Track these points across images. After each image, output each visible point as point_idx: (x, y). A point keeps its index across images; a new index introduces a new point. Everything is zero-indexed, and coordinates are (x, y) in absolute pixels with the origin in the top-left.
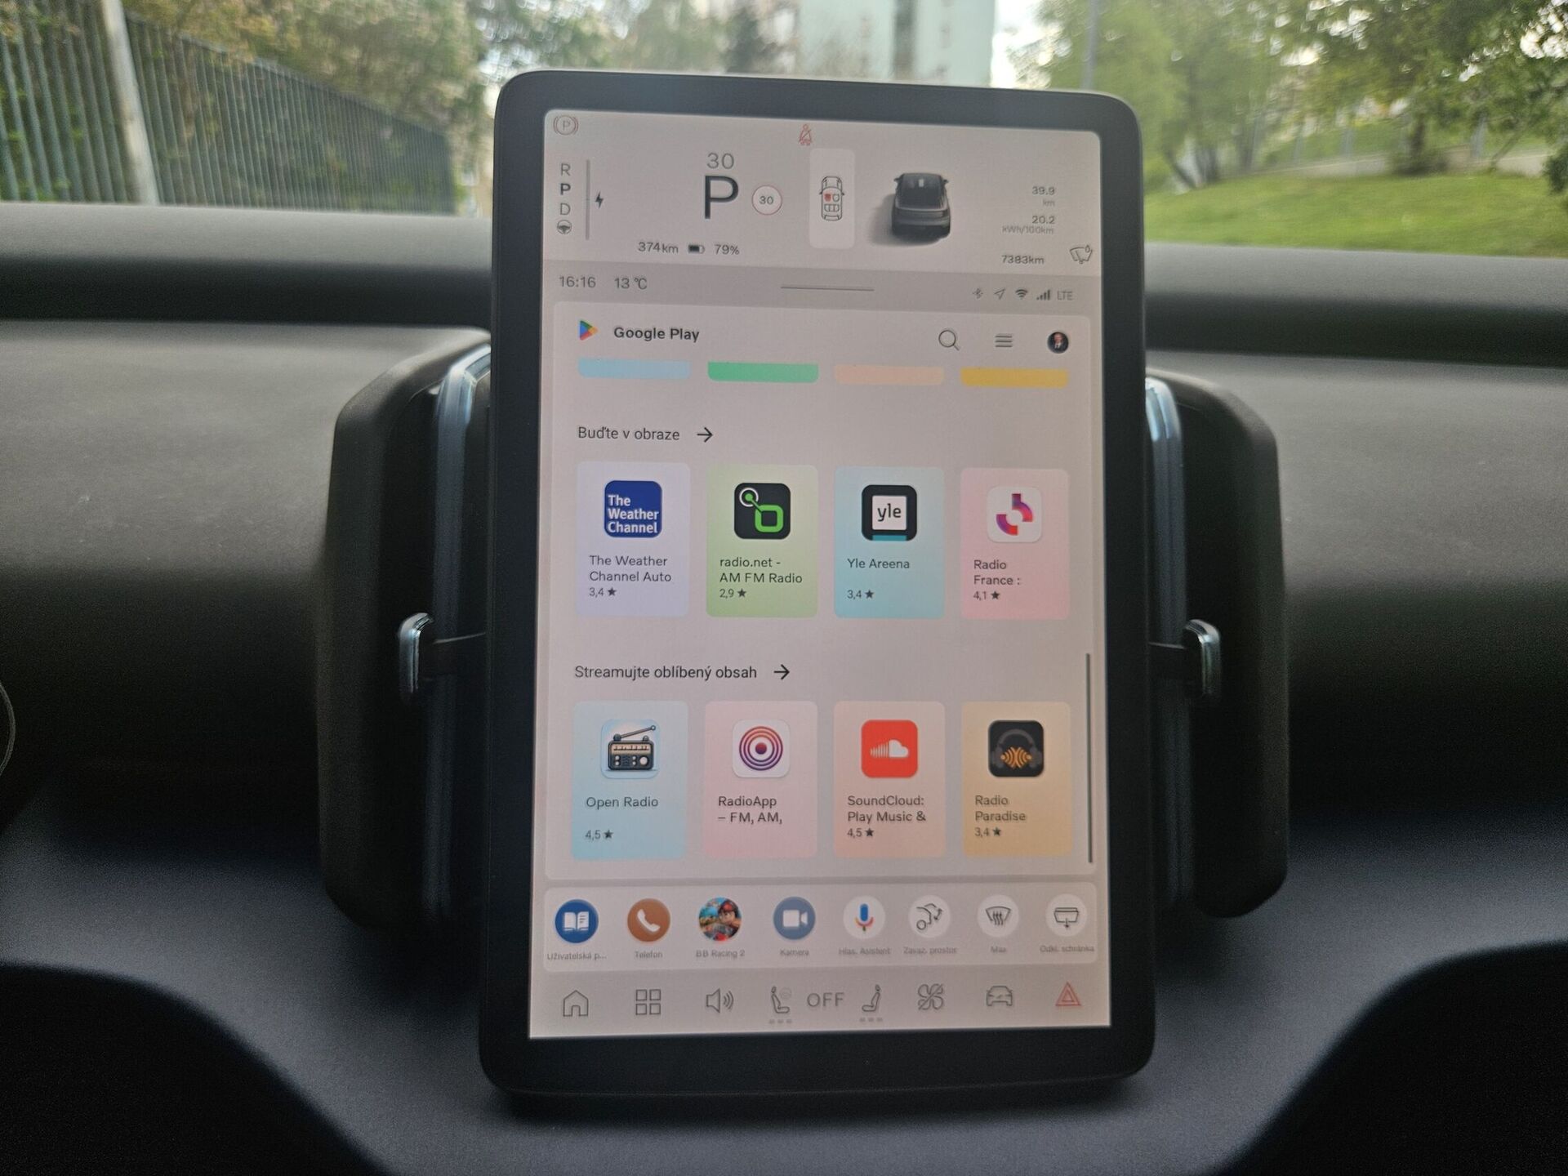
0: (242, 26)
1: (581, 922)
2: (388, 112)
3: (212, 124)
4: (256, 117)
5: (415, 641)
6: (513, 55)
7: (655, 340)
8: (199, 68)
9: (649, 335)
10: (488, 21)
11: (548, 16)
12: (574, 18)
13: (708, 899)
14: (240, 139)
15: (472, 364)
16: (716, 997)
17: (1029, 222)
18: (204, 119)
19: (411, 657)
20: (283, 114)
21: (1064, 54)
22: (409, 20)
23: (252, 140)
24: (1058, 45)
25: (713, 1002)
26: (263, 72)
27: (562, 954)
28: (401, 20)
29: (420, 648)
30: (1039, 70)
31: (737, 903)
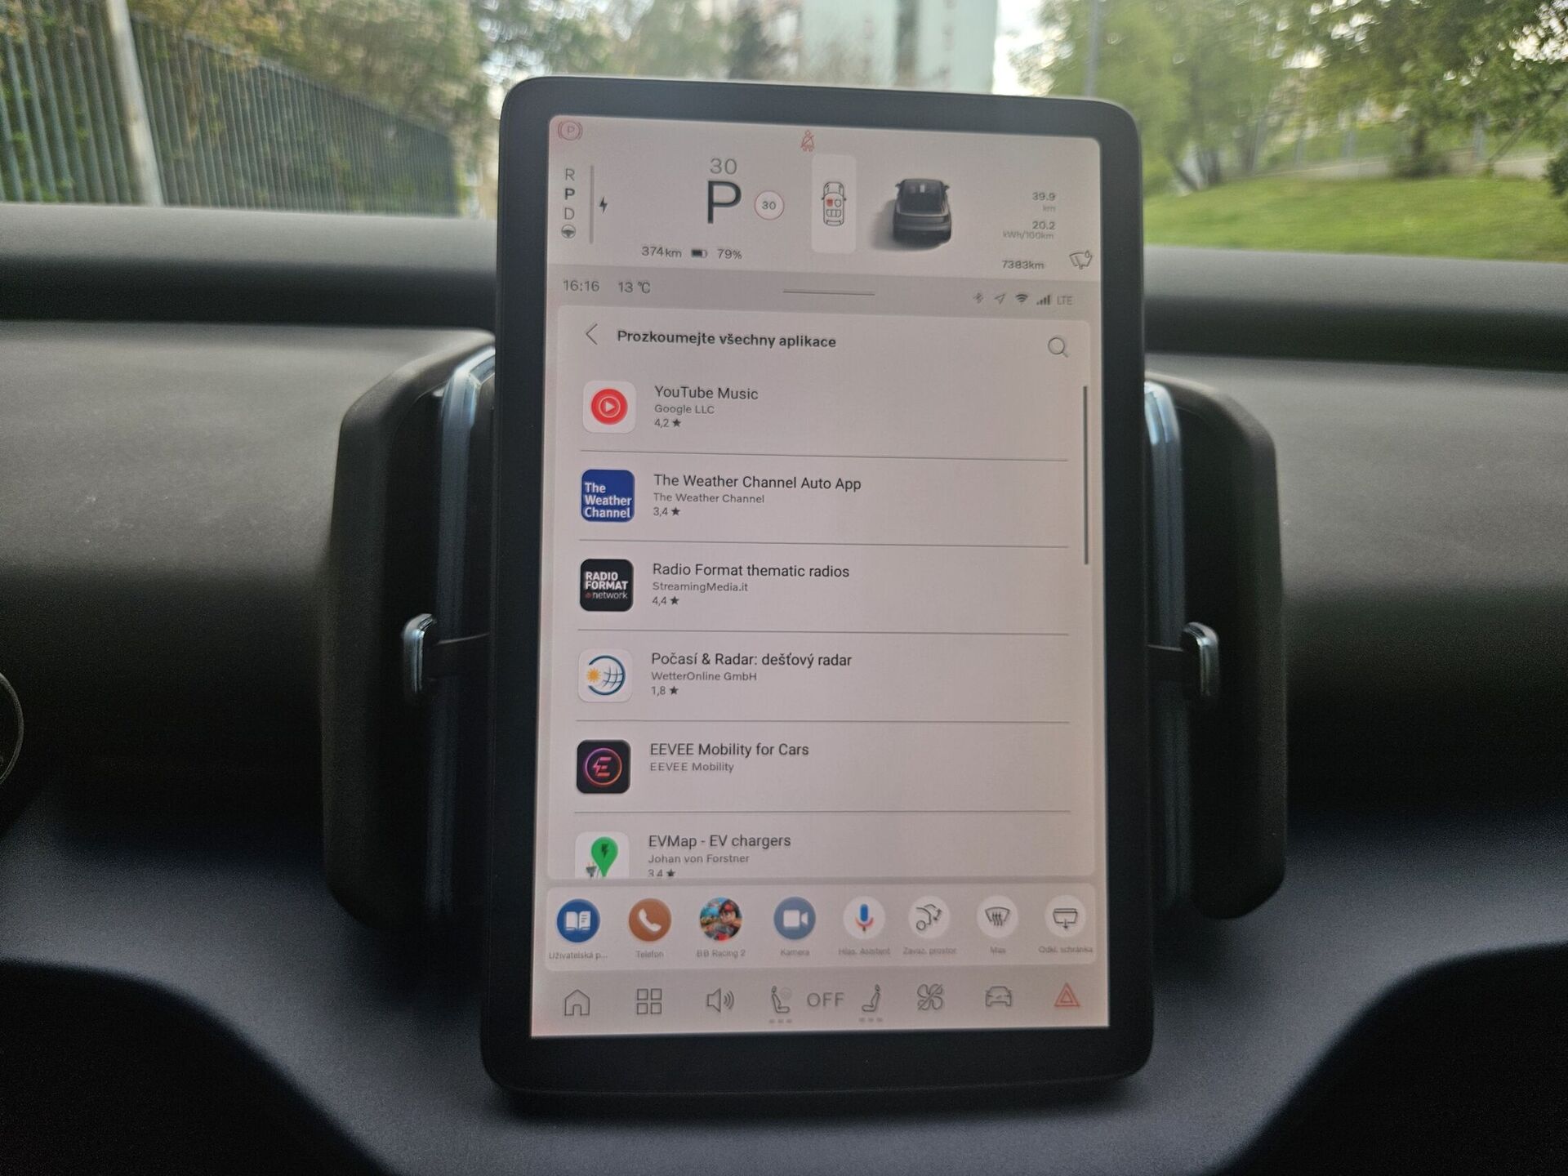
0: (247, 28)
1: (583, 921)
2: (392, 112)
3: (216, 123)
4: (260, 117)
5: (419, 642)
6: (517, 56)
8: (204, 68)
10: (492, 22)
11: (550, 17)
12: (576, 19)
14: (245, 141)
15: (476, 367)
16: (717, 996)
17: (1030, 227)
18: (209, 118)
19: (416, 657)
20: (288, 115)
21: (1067, 56)
22: (412, 20)
23: (256, 141)
24: (1060, 47)
25: (714, 1001)
26: (266, 73)
27: (563, 953)
28: (404, 20)
29: (423, 649)
30: (1041, 73)
31: (737, 902)
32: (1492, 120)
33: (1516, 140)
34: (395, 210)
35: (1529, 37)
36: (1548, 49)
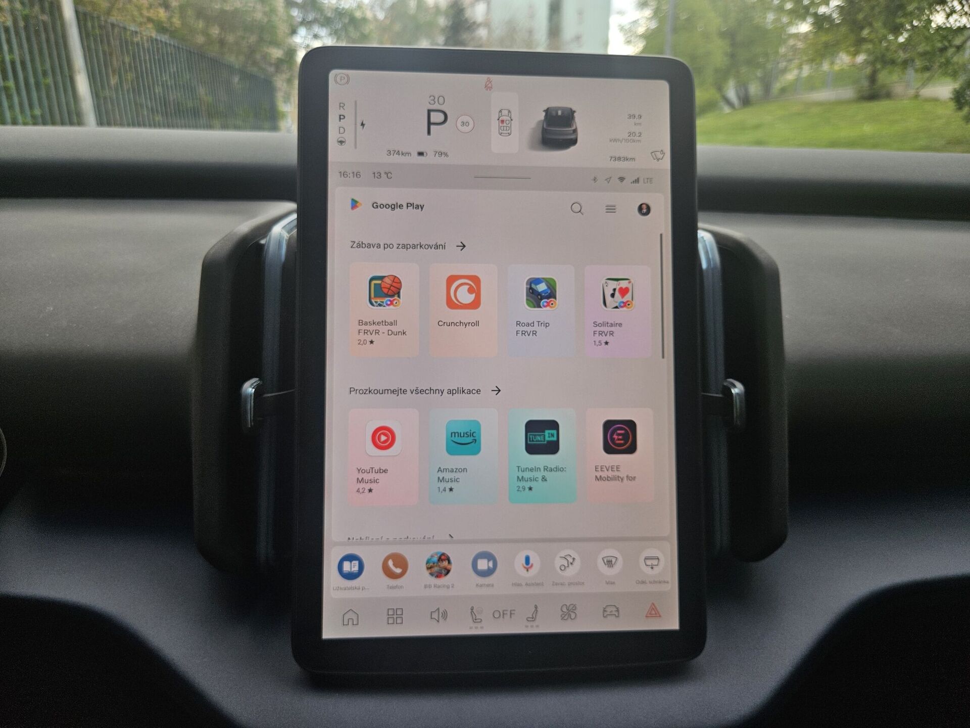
0: (147, 15)
1: (354, 567)
2: (237, 67)
3: (129, 74)
4: (156, 70)
5: (251, 395)
6: (314, 31)
7: (398, 210)
8: (121, 39)
9: (393, 207)
10: (299, 10)
11: (335, 6)
12: (351, 8)
13: (432, 553)
14: (146, 84)
15: (286, 225)
16: (437, 612)
17: (626, 136)
18: (124, 71)
19: (249, 405)
20: (173, 67)
21: (654, 27)
22: (249, 9)
23: (154, 84)
24: (650, 21)
25: (435, 616)
26: (160, 42)
27: (342, 587)
28: (244, 9)
29: (254, 399)
30: (639, 37)
31: (449, 555)
32: (918, 63)
33: (933, 76)
34: (239, 128)
35: (941, 12)
36: (951, 19)
